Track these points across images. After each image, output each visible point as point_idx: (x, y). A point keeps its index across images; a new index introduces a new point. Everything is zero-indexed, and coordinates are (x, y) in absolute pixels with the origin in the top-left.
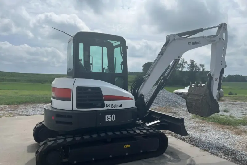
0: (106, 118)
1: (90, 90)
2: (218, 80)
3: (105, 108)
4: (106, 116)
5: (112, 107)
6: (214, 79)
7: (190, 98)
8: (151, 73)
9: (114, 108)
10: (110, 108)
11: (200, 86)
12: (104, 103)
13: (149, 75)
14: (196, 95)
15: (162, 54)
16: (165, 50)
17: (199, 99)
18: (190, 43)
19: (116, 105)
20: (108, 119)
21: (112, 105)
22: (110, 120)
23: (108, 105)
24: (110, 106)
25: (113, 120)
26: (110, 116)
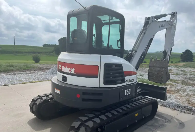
0: (126, 93)
1: (114, 67)
2: (169, 55)
3: (125, 84)
4: (126, 91)
5: (129, 82)
6: (168, 55)
7: (152, 69)
8: (137, 49)
9: (130, 83)
10: (128, 83)
11: (161, 60)
12: (125, 78)
13: (136, 51)
14: (158, 67)
15: (145, 33)
16: (147, 30)
17: (162, 70)
18: (160, 25)
19: (131, 80)
20: (126, 94)
21: (129, 80)
22: (127, 94)
23: (127, 80)
24: (128, 81)
25: (129, 94)
26: (128, 90)
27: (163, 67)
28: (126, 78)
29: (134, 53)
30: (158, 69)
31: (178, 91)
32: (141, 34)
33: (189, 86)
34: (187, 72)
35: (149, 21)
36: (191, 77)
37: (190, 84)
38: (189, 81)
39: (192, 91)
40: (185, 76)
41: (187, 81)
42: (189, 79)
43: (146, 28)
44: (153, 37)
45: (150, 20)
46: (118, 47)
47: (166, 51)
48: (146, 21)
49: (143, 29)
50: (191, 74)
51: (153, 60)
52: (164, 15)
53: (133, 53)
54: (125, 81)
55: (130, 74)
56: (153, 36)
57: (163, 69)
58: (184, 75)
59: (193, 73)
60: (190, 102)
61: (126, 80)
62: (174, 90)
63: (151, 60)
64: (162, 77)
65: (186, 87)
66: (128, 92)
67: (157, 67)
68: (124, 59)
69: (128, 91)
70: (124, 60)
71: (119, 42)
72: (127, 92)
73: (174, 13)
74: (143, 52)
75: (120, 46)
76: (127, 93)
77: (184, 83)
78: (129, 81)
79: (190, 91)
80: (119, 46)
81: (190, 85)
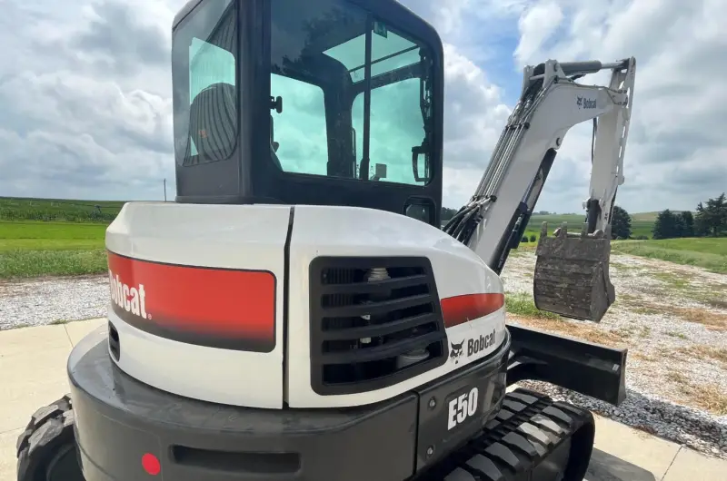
6: (603, 214)
7: (549, 267)
8: (497, 191)
9: (475, 357)
10: (464, 360)
11: (584, 236)
12: (446, 337)
13: (493, 199)
14: (572, 261)
15: (527, 126)
16: (533, 113)
17: (587, 272)
18: (580, 99)
19: (482, 339)
20: (455, 418)
21: (472, 340)
22: (460, 419)
23: (458, 347)
24: (465, 348)
25: (471, 413)
26: (463, 396)
27: (594, 262)
28: (455, 334)
29: (486, 204)
30: (574, 268)
31: (626, 336)
32: (510, 129)
33: (653, 316)
34: (629, 268)
35: (542, 79)
36: (646, 285)
37: (652, 311)
38: (646, 298)
39: (671, 335)
40: (627, 281)
41: (639, 297)
42: (643, 291)
43: (531, 103)
44: (558, 144)
45: (546, 76)
46: (418, 179)
47: (597, 201)
48: (531, 81)
49: (518, 110)
50: (642, 275)
51: (552, 234)
52: (594, 67)
53: (482, 206)
54: (450, 349)
55: (471, 307)
56: (558, 139)
57: (594, 269)
58: (623, 276)
59: (645, 270)
60: (686, 383)
61: (455, 344)
62: (611, 331)
63: (544, 235)
64: (587, 299)
65: (645, 320)
66: (463, 408)
67: (568, 260)
68: (445, 230)
69: (467, 399)
70: (446, 236)
71: (422, 158)
72: (462, 411)
73: (626, 64)
74: (521, 203)
75: (426, 175)
76: (458, 412)
77: (635, 305)
78: (470, 347)
79: (662, 333)
80: (421, 175)
81: (655, 313)
